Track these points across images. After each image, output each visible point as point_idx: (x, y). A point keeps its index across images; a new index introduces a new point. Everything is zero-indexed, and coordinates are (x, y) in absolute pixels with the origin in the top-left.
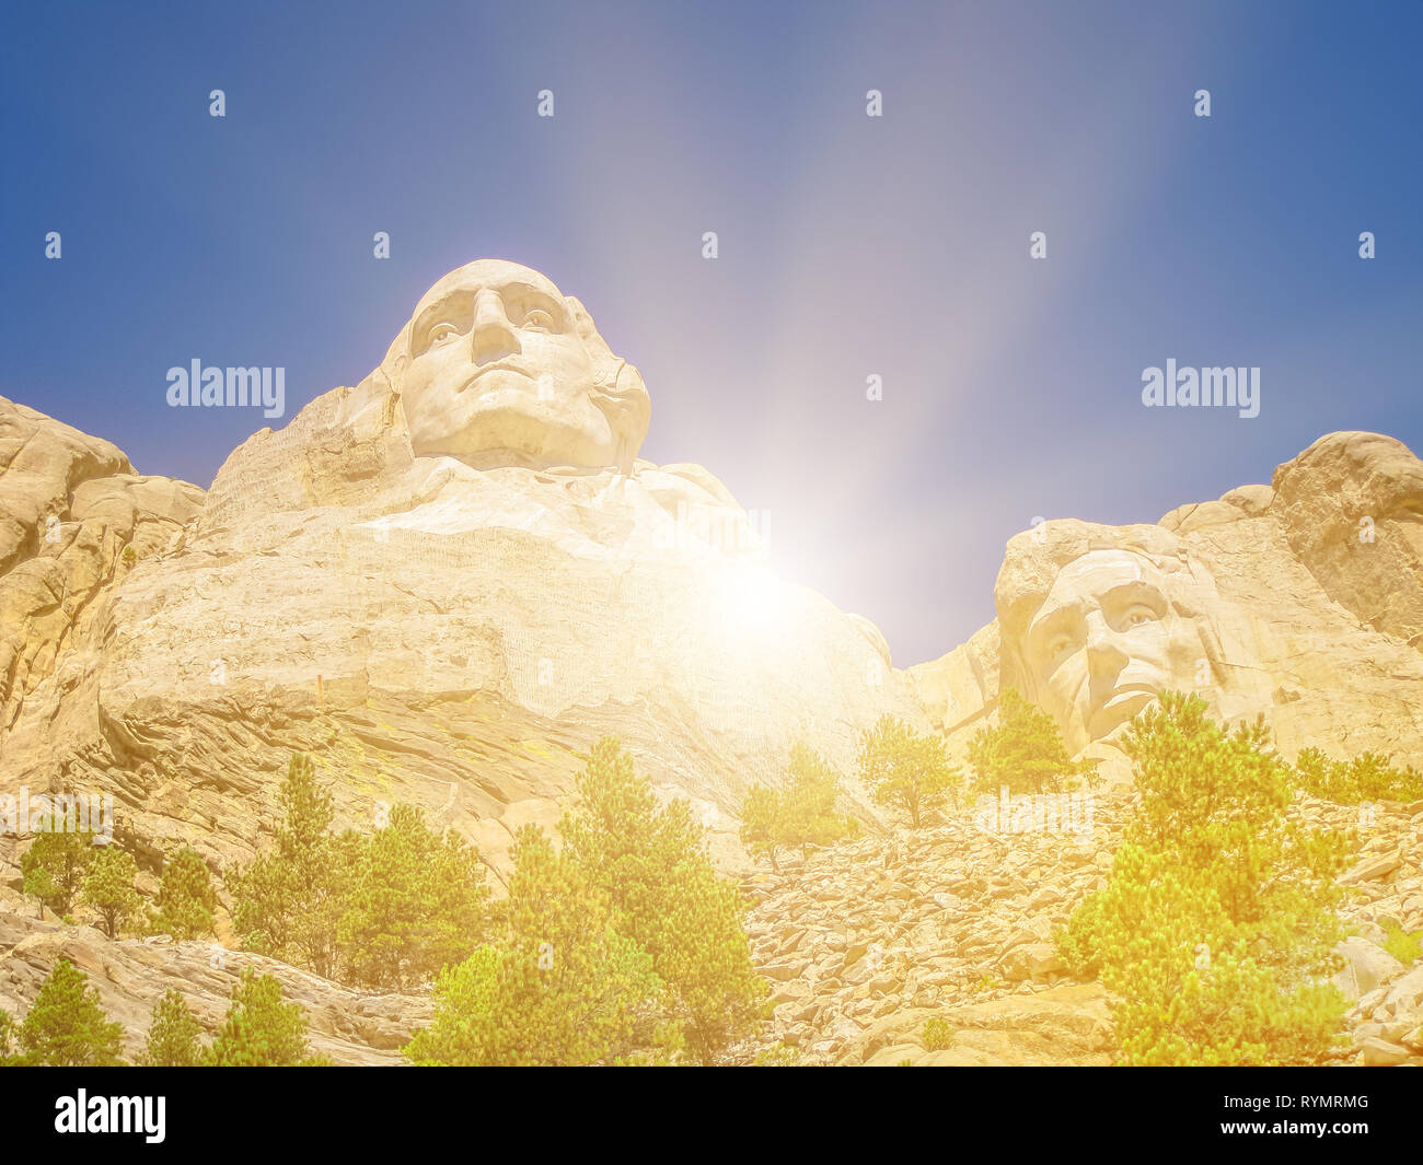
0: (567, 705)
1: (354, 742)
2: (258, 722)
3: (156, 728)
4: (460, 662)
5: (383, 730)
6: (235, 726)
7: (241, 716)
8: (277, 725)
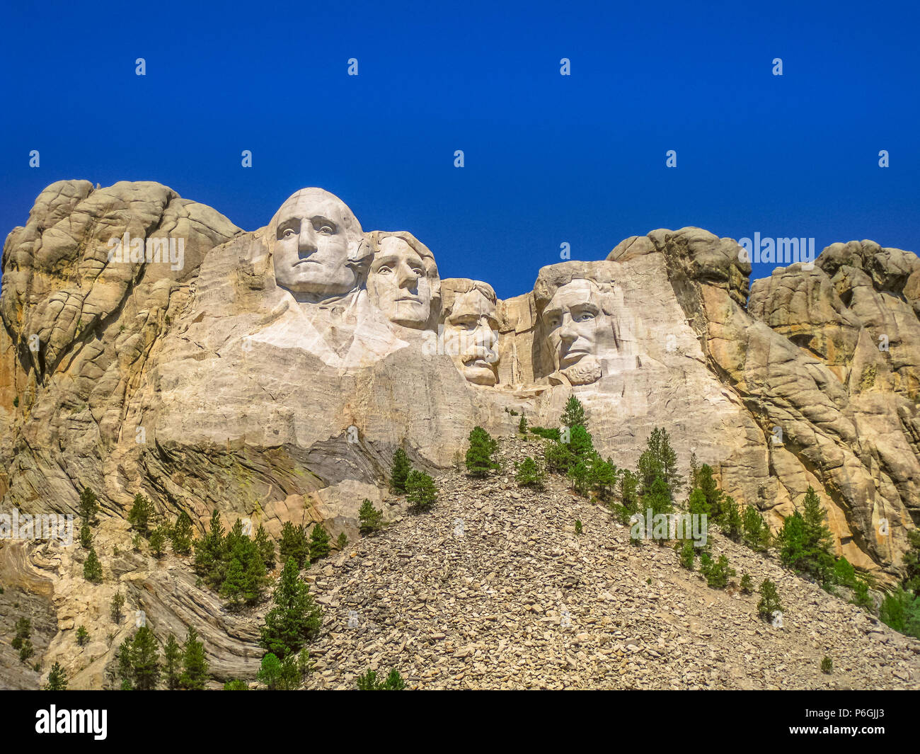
0: (315, 441)
1: (239, 465)
2: (208, 455)
3: (174, 452)
4: (276, 432)
5: (248, 462)
6: (199, 455)
7: (202, 452)
8: (214, 456)
